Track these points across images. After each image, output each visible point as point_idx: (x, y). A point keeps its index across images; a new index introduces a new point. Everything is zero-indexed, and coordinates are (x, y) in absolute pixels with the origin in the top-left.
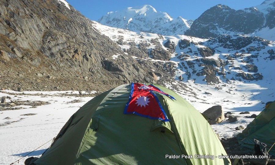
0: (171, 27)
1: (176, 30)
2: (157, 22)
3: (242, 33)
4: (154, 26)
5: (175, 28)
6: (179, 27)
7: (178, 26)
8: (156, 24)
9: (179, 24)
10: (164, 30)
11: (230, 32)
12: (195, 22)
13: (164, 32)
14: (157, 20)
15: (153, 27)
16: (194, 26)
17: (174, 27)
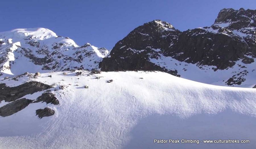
0: (76, 55)
1: (82, 60)
2: (55, 47)
3: (213, 66)
4: (52, 53)
5: (80, 57)
6: (87, 56)
7: (85, 53)
8: (54, 50)
9: (86, 52)
10: (65, 59)
11: (186, 63)
12: (118, 45)
13: (65, 60)
14: (55, 45)
15: (50, 54)
16: (116, 51)
17: (79, 54)
